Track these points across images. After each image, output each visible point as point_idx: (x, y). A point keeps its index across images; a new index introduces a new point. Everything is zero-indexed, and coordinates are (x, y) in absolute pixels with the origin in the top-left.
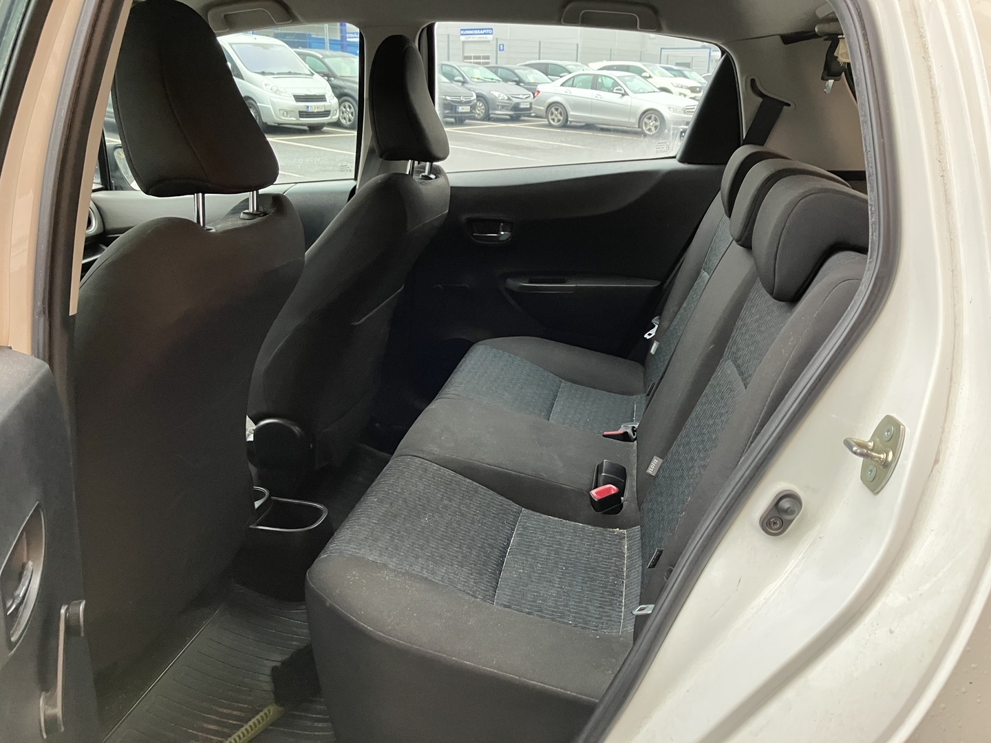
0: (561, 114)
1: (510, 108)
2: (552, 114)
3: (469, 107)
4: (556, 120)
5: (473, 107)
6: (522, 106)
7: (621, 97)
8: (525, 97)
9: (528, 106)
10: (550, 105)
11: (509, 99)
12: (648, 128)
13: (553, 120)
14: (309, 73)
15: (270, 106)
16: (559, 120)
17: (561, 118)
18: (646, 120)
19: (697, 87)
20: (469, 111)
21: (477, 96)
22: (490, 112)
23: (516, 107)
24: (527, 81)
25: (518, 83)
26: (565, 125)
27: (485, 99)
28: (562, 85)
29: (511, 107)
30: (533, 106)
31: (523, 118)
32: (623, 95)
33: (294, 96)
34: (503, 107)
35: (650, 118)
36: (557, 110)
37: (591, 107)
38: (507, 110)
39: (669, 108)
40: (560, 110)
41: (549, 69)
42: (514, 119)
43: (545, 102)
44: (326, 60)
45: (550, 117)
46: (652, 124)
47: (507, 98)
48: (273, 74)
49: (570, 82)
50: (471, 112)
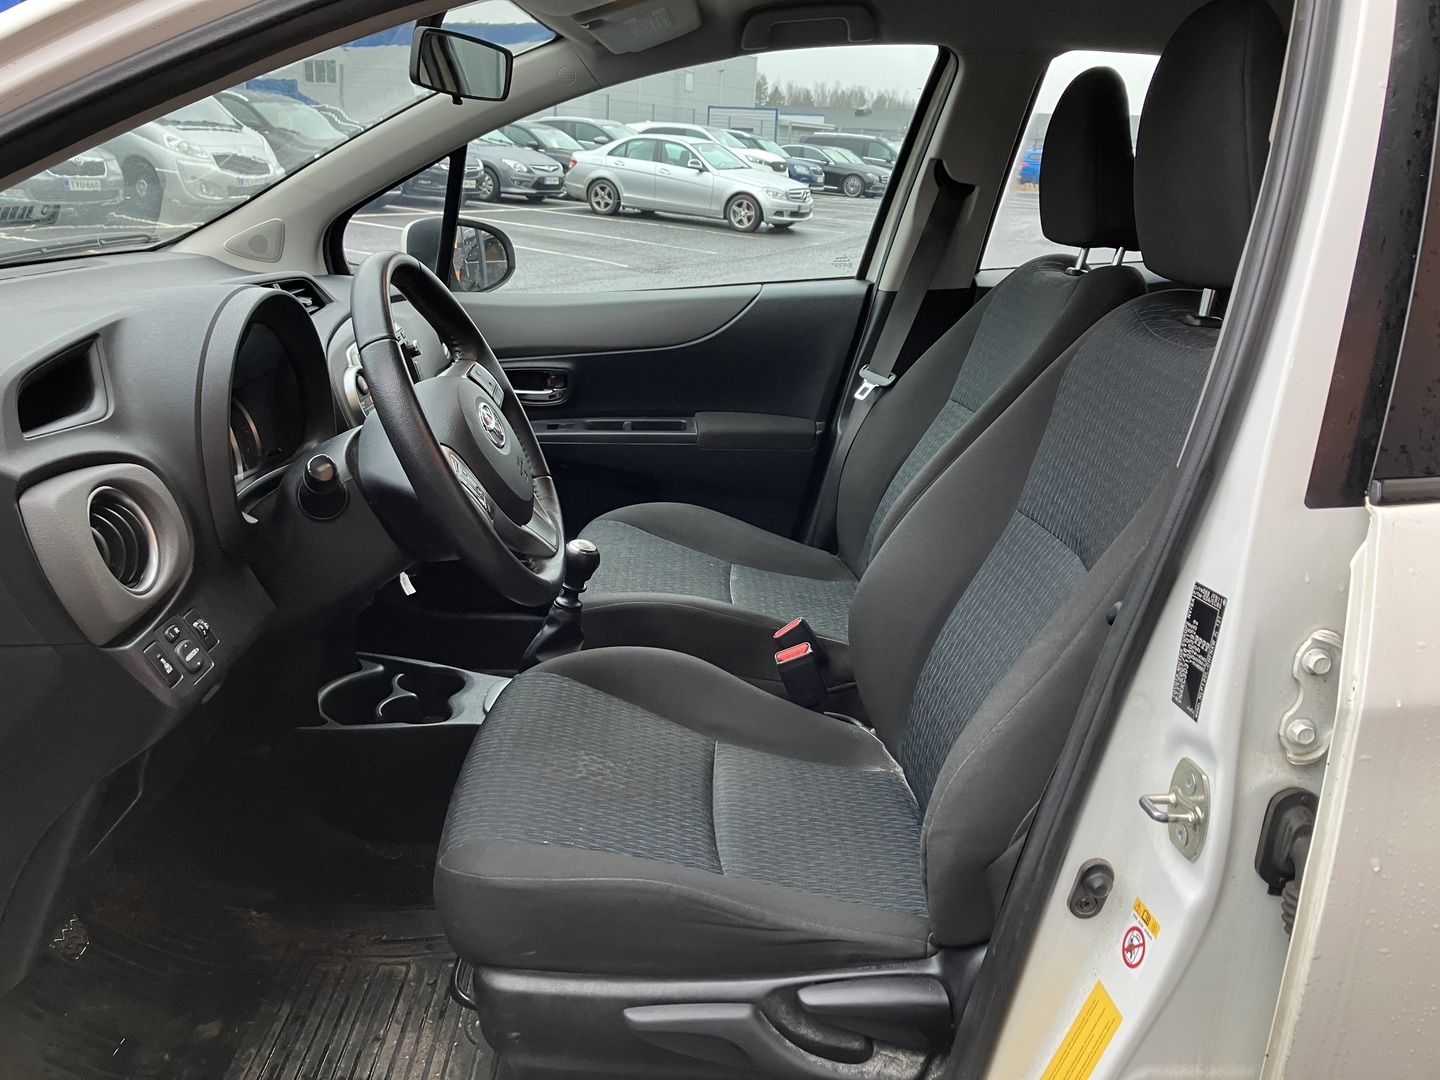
0: (609, 195)
1: (532, 184)
2: (596, 195)
3: (474, 182)
4: (602, 204)
5: (479, 182)
6: (548, 183)
7: (698, 174)
8: (553, 168)
9: (557, 183)
10: (594, 182)
11: (529, 171)
12: (738, 218)
13: (598, 203)
14: (233, 124)
15: (177, 172)
16: (607, 205)
17: (611, 202)
18: (734, 207)
19: (780, 163)
20: (474, 187)
21: (485, 166)
22: (502, 189)
23: (539, 184)
24: (549, 146)
25: (536, 148)
26: (615, 213)
27: (493, 171)
28: (611, 153)
29: (533, 182)
30: (566, 182)
31: (546, 200)
32: (701, 171)
33: (214, 157)
34: (521, 183)
35: (740, 205)
36: (603, 189)
37: (654, 187)
38: (526, 186)
39: (767, 191)
40: (608, 189)
41: (577, 130)
42: (534, 200)
43: (585, 177)
44: (256, 106)
45: (594, 200)
46: (743, 213)
47: (526, 170)
48: (179, 123)
49: (623, 149)
50: (478, 189)
